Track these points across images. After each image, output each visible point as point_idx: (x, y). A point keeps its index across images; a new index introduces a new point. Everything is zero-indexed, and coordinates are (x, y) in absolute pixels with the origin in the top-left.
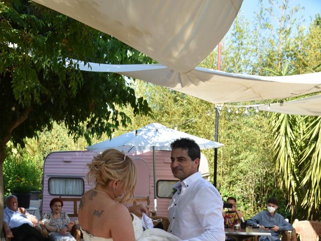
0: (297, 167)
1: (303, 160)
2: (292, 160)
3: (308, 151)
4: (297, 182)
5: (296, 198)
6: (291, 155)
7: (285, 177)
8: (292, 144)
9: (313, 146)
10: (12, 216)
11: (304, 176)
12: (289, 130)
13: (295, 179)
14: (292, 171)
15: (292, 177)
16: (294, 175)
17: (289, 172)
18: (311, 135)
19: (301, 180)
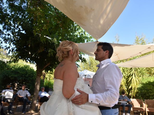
0: (127, 84)
1: (128, 81)
2: (125, 82)
3: (130, 79)
4: (127, 88)
5: (127, 93)
6: (124, 80)
7: (123, 86)
8: (124, 77)
9: (132, 77)
10: (41, 94)
11: (129, 86)
12: (123, 73)
13: (126, 87)
14: (125, 85)
15: (125, 86)
16: (126, 86)
17: (124, 85)
18: (131, 74)
19: (128, 87)
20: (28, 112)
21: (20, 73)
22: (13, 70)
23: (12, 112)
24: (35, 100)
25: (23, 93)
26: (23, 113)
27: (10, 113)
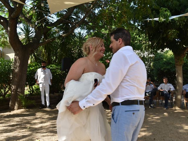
20: (172, 109)
21: (173, 63)
22: (165, 61)
23: (152, 106)
24: (178, 95)
25: (166, 87)
26: (165, 109)
27: (151, 107)
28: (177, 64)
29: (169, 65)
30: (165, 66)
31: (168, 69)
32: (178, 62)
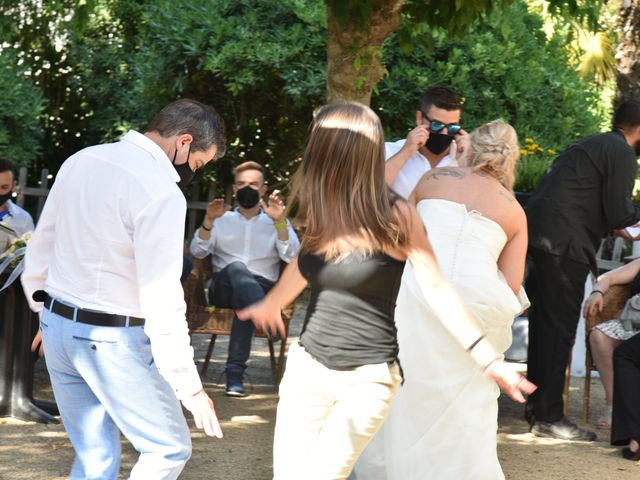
28: (337, 78)
29: (281, 34)
30: (244, 32)
31: (264, 69)
32: (348, 69)
